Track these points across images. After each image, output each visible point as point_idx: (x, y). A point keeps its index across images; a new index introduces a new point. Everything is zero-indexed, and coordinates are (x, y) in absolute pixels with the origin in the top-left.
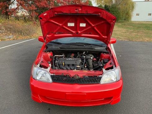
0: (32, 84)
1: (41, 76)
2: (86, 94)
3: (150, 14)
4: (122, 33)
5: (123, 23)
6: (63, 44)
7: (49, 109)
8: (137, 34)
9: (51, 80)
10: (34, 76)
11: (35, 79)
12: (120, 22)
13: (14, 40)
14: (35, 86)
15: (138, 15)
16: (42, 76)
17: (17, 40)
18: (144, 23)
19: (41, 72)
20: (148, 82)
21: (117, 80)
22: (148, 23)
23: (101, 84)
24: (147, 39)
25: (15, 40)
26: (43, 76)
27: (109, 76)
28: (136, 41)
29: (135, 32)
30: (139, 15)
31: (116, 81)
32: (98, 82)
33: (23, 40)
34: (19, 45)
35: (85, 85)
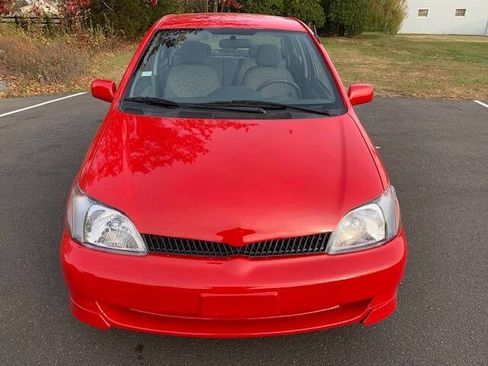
0: (69, 259)
1: (103, 228)
2: (276, 294)
3: (461, 12)
4: (377, 73)
5: (378, 42)
6: (185, 106)
7: (140, 348)
8: (423, 74)
9: (141, 246)
10: (77, 231)
11: (79, 243)
12: (366, 37)
13: (11, 99)
14: (81, 269)
15: (423, 13)
16: (107, 230)
17: (19, 96)
18: (443, 39)
19: (103, 216)
20: (478, 234)
21: (389, 239)
22: (454, 39)
23: (331, 253)
24: (457, 91)
25: (13, 96)
26: (112, 230)
27: (357, 223)
28: (423, 98)
29: (418, 70)
30: (426, 15)
31: (386, 241)
32: (319, 247)
33: (43, 97)
34: (28, 116)
35: (270, 259)
